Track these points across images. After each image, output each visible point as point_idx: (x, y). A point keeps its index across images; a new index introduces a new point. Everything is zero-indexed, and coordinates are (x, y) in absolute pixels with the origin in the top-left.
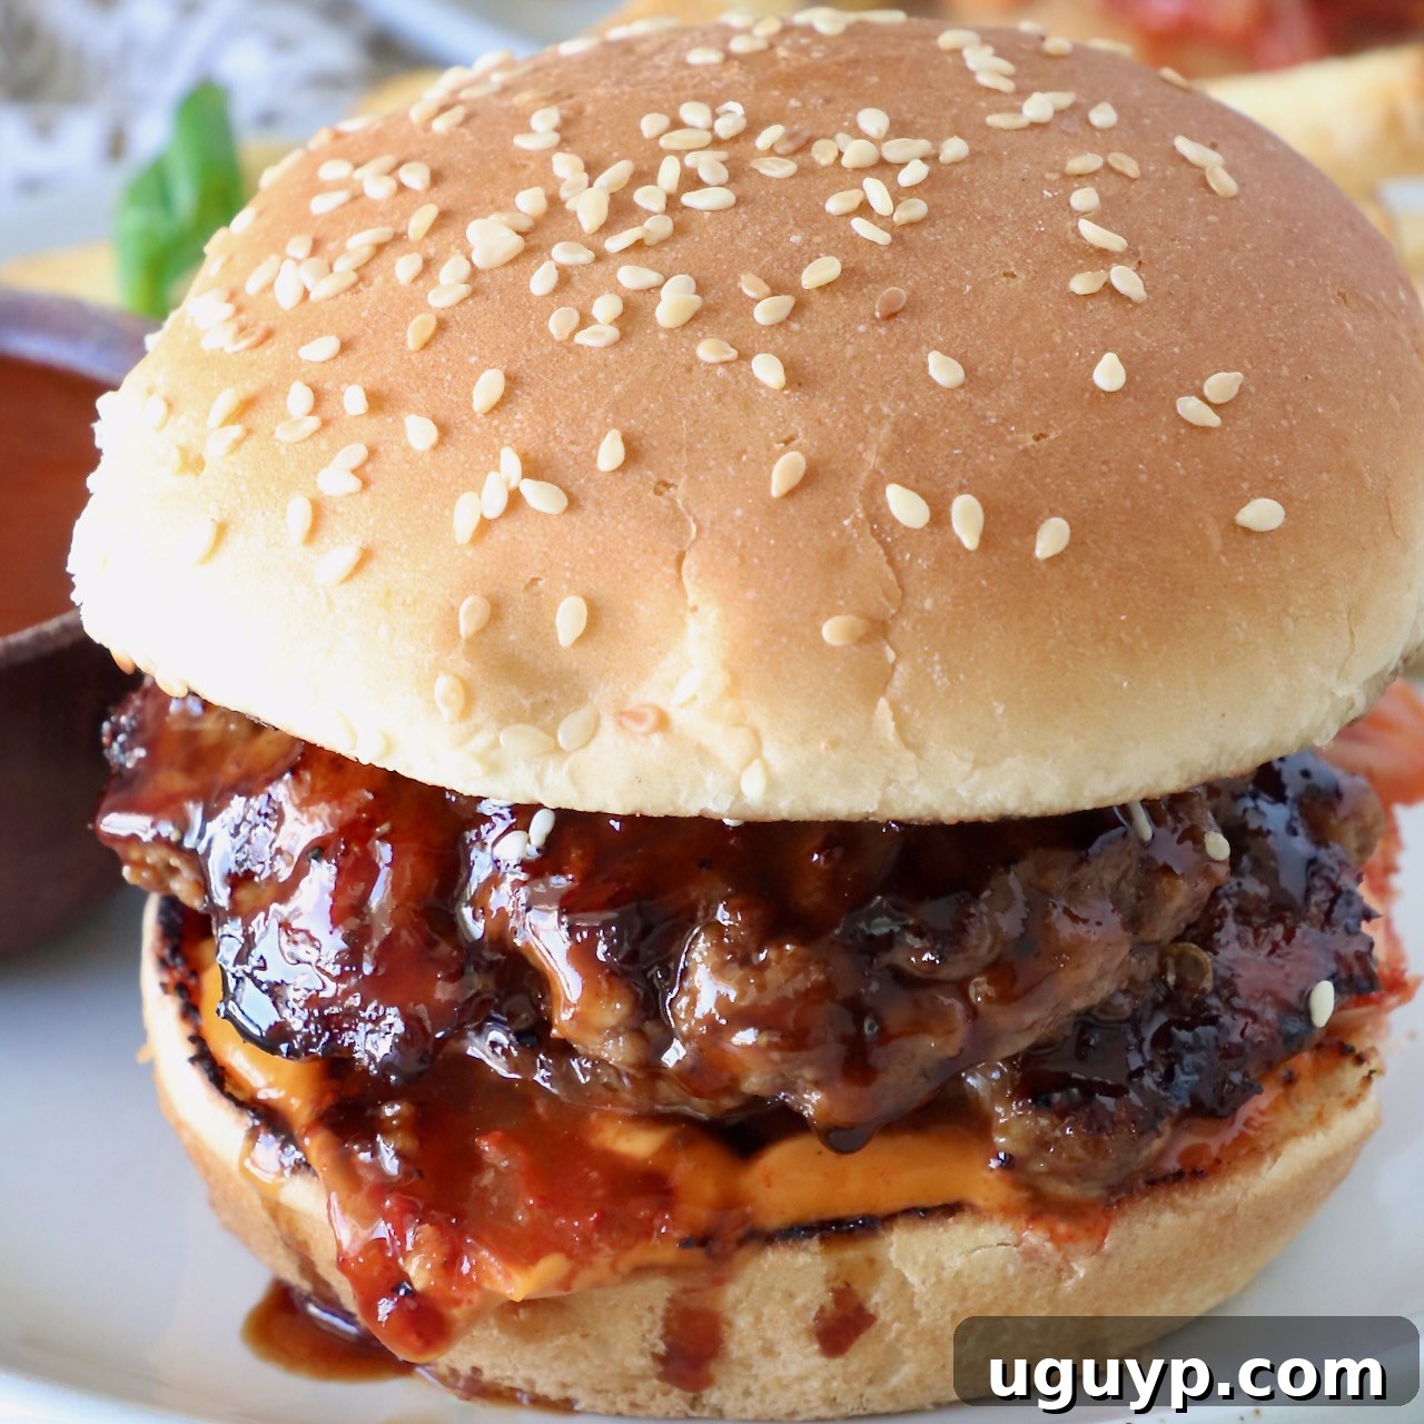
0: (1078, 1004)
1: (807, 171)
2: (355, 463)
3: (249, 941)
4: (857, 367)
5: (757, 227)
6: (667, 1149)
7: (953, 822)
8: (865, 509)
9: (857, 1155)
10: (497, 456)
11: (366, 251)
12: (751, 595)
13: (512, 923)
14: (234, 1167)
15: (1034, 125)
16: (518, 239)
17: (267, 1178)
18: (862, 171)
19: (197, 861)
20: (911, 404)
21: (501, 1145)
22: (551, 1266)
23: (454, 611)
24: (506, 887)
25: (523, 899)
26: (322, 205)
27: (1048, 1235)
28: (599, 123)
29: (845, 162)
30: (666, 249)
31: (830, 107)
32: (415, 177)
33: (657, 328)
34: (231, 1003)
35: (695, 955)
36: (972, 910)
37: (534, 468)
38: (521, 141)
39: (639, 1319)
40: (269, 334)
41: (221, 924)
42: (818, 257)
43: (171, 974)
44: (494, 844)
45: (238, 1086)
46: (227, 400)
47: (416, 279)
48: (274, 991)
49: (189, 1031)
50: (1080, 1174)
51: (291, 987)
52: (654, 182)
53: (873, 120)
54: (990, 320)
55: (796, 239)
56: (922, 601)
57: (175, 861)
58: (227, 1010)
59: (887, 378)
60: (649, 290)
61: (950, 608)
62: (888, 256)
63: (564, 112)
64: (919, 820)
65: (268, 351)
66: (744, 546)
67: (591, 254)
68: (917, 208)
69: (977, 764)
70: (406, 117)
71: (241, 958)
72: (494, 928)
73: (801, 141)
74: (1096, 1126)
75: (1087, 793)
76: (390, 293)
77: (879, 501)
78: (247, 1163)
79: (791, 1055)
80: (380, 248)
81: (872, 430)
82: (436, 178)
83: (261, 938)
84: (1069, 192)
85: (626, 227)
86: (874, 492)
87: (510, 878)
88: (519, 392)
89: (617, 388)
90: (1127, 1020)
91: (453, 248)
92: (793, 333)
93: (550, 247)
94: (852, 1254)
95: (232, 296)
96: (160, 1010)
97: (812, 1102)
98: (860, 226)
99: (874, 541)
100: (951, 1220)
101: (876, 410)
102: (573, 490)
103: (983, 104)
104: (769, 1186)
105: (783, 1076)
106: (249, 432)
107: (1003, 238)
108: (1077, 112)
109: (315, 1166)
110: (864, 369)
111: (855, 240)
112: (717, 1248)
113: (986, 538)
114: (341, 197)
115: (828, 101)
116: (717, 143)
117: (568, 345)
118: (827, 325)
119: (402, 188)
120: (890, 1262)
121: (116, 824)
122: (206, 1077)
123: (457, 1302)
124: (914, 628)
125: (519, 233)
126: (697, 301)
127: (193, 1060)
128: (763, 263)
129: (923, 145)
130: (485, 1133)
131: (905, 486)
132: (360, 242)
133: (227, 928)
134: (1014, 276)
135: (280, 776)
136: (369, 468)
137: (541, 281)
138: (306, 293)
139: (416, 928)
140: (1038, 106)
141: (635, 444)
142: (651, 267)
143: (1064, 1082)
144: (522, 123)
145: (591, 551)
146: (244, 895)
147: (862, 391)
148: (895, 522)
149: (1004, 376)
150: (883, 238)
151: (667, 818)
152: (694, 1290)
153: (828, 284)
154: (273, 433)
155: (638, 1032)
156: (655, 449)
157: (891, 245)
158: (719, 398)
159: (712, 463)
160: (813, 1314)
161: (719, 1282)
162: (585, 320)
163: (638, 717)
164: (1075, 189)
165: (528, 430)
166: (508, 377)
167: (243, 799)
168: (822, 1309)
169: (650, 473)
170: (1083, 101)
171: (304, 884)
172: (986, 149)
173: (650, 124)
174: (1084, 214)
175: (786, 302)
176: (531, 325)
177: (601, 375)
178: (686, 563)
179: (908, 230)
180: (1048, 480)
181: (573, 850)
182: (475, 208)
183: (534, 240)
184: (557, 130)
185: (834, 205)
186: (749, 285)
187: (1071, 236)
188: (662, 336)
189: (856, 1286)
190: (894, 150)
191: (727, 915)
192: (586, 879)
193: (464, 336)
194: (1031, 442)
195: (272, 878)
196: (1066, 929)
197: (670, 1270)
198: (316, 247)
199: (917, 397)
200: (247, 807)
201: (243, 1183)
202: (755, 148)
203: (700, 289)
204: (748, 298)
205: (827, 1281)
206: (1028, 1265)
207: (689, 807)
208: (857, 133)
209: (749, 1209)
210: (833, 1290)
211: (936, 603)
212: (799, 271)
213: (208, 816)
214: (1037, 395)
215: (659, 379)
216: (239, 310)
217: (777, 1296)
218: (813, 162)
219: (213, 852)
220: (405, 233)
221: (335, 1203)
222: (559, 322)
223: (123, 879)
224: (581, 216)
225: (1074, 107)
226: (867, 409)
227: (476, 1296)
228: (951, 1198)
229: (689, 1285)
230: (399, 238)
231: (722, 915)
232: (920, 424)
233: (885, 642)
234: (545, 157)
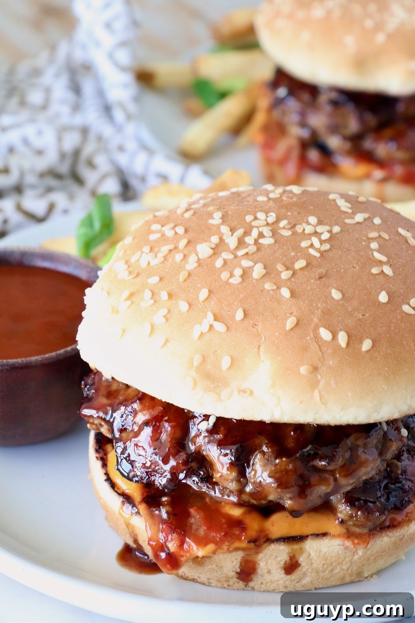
0: (364, 478)
1: (295, 233)
2: (164, 314)
3: (125, 449)
4: (311, 293)
5: (281, 250)
6: (244, 514)
7: (334, 425)
8: (314, 335)
9: (299, 518)
10: (206, 314)
11: (167, 252)
12: (280, 358)
13: (203, 448)
14: (117, 512)
15: (358, 223)
16: (212, 250)
17: (127, 516)
18: (310, 235)
19: (110, 424)
20: (327, 304)
21: (197, 511)
22: (211, 547)
23: (192, 359)
24: (201, 437)
25: (207, 441)
26: (153, 237)
27: (352, 543)
28: (233, 217)
29: (306, 232)
30: (255, 255)
31: (300, 215)
32: (180, 230)
33: (253, 279)
34: (119, 466)
35: (256, 460)
36: (337, 450)
37: (216, 318)
38: (211, 221)
39: (233, 562)
40: (138, 275)
41: (117, 443)
42: (299, 260)
43: (99, 454)
44: (198, 424)
45: (118, 488)
46: (126, 293)
47: (181, 261)
48: (132, 463)
49: (104, 472)
50: (362, 526)
51: (137, 463)
52: (250, 235)
53: (313, 220)
54: (349, 280)
55: (293, 254)
56: (329, 362)
57: (103, 423)
58: (118, 468)
59: (320, 296)
60: (250, 267)
61: (337, 364)
62: (319, 260)
63: (223, 213)
64: (324, 424)
65: (138, 280)
66: (278, 344)
67: (233, 256)
68: (327, 246)
69: (342, 409)
70: (176, 212)
71: (122, 453)
72: (197, 449)
73: (292, 225)
74: (368, 512)
75: (372, 418)
76: (174, 264)
77: (317, 332)
78: (121, 511)
79: (284, 490)
80: (170, 251)
81: (316, 311)
82: (186, 231)
83: (129, 448)
84: (370, 243)
85: (243, 248)
86: (316, 329)
87: (203, 434)
88: (212, 296)
89: (242, 296)
90: (377, 482)
91: (192, 252)
92: (293, 282)
93: (221, 253)
94: (296, 547)
95: (127, 263)
96: (95, 464)
97: (288, 503)
98: (311, 251)
99: (316, 344)
100: (324, 538)
101: (317, 305)
102: (228, 325)
103: (343, 216)
104: (273, 526)
105: (280, 495)
106: (132, 303)
107: (352, 256)
108: (369, 219)
109: (141, 513)
110: (313, 293)
111: (310, 255)
112: (257, 543)
113: (348, 344)
114: (159, 235)
115: (299, 213)
116: (268, 224)
117: (227, 283)
118: (302, 280)
119: (176, 233)
120: (306, 549)
121: (86, 412)
122: (110, 486)
123: (182, 556)
124: (327, 370)
125: (211, 248)
126: (264, 271)
127: (106, 480)
128: (283, 261)
129: (328, 228)
130: (192, 507)
131: (325, 328)
132: (165, 249)
133: (118, 444)
134: (355, 267)
135: (136, 401)
136: (168, 315)
137: (219, 263)
138: (149, 263)
139: (175, 447)
140: (359, 217)
141: (247, 312)
142: (251, 260)
143: (359, 499)
144: (210, 215)
145: (233, 343)
146: (124, 435)
147: (312, 300)
148: (322, 338)
149: (353, 297)
150: (318, 255)
151: (251, 421)
152: (250, 555)
153: (302, 268)
154: (140, 304)
155: (239, 481)
156: (252, 314)
157: (320, 257)
158: (271, 300)
159: (269, 319)
160: (283, 563)
161: (258, 553)
162: (232, 275)
163: (244, 392)
164: (371, 242)
165: (215, 307)
166: (209, 291)
167: (124, 407)
168: (286, 561)
169: (251, 321)
170: (371, 216)
171: (142, 433)
172: (345, 228)
173: (249, 218)
174: (374, 250)
175: (290, 273)
176: (216, 276)
177: (237, 292)
178: (261, 348)
179: (325, 252)
180: (366, 328)
181: (221, 427)
182: (198, 240)
183: (216, 250)
184: (221, 218)
185: (304, 244)
186: (280, 267)
187: (371, 256)
188: (254, 281)
189: (296, 556)
190: (319, 229)
191: (266, 449)
192: (225, 436)
193: (196, 278)
194: (361, 317)
195: (132, 430)
196: (363, 457)
197: (243, 549)
198: (151, 250)
199: (328, 302)
200: (125, 409)
201: (119, 517)
202: (279, 227)
203: (265, 268)
204: (279, 271)
205: (288, 554)
206: (345, 551)
207: (257, 418)
208: (309, 224)
209: (267, 532)
210: (289, 556)
211: (333, 362)
212: (294, 263)
213: (114, 411)
214: (363, 303)
215: (254, 294)
216: (129, 267)
217: (274, 557)
218: (296, 231)
219: (115, 421)
220: (178, 247)
221: (148, 525)
222: (224, 276)
223: (87, 427)
224: (230, 245)
225: (369, 218)
226: (314, 305)
227: (188, 555)
228: (324, 532)
229: (249, 553)
230: (176, 248)
231: (265, 449)
232: (329, 310)
233: (317, 373)
234: (218, 227)
